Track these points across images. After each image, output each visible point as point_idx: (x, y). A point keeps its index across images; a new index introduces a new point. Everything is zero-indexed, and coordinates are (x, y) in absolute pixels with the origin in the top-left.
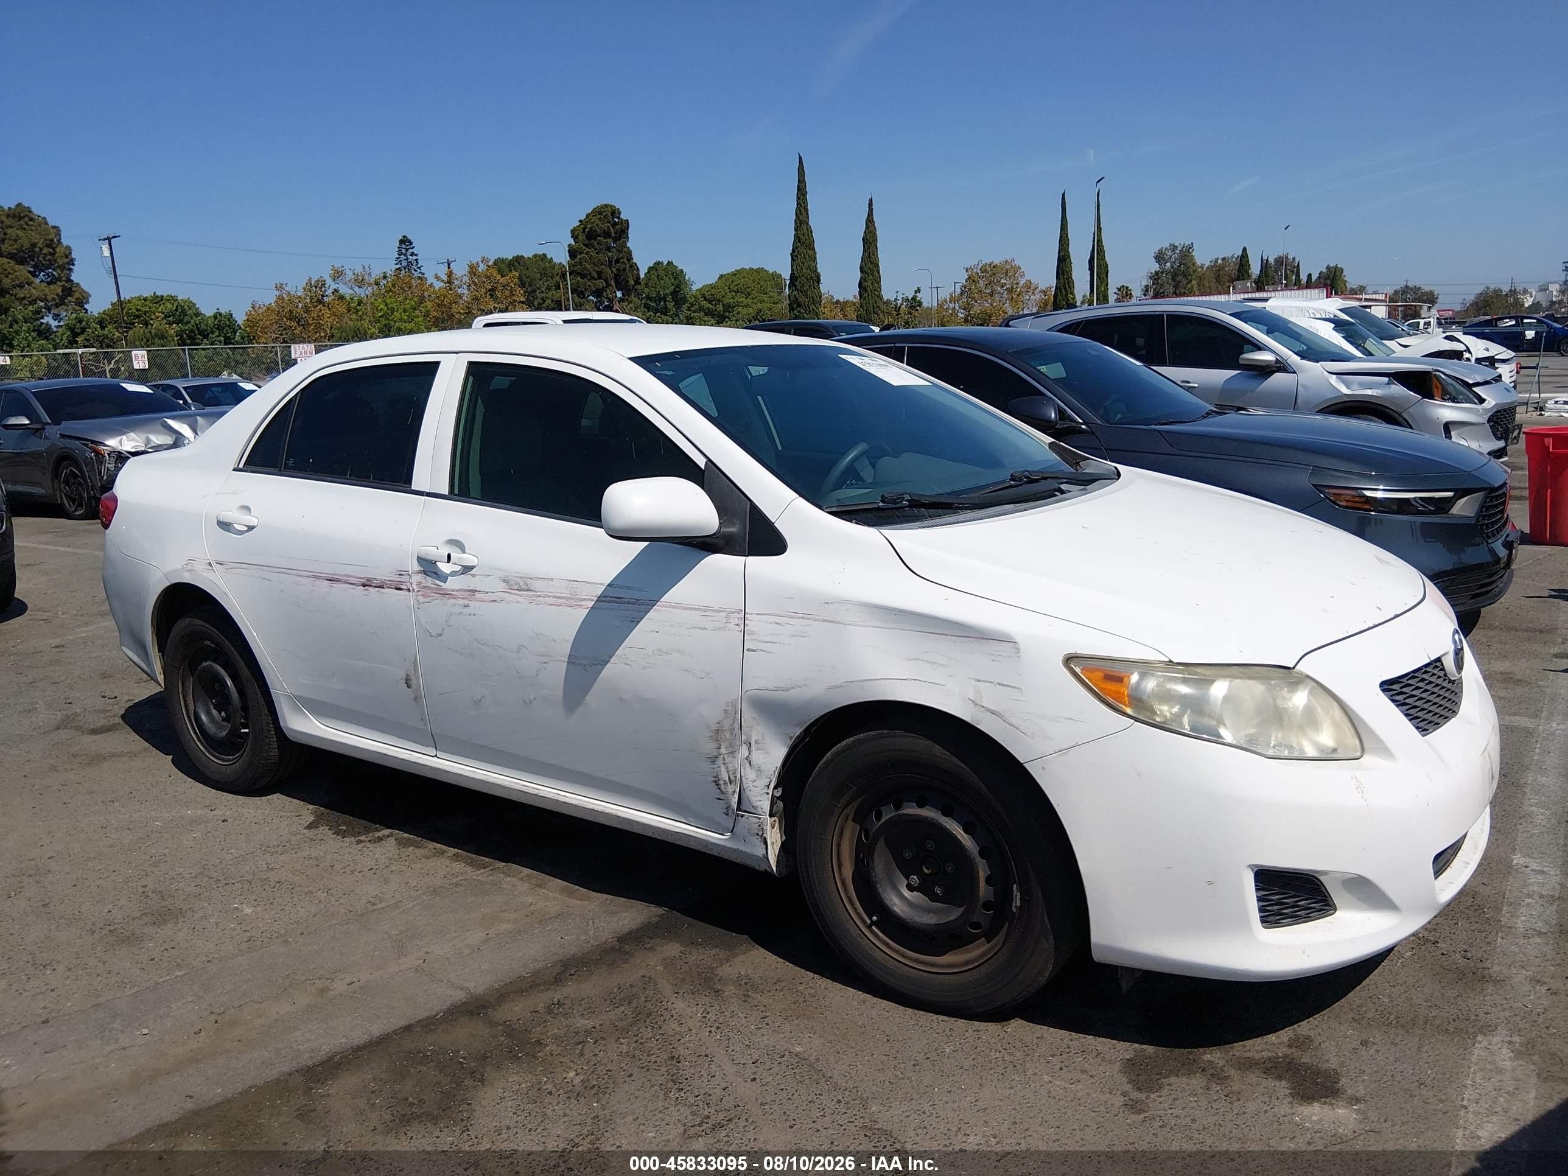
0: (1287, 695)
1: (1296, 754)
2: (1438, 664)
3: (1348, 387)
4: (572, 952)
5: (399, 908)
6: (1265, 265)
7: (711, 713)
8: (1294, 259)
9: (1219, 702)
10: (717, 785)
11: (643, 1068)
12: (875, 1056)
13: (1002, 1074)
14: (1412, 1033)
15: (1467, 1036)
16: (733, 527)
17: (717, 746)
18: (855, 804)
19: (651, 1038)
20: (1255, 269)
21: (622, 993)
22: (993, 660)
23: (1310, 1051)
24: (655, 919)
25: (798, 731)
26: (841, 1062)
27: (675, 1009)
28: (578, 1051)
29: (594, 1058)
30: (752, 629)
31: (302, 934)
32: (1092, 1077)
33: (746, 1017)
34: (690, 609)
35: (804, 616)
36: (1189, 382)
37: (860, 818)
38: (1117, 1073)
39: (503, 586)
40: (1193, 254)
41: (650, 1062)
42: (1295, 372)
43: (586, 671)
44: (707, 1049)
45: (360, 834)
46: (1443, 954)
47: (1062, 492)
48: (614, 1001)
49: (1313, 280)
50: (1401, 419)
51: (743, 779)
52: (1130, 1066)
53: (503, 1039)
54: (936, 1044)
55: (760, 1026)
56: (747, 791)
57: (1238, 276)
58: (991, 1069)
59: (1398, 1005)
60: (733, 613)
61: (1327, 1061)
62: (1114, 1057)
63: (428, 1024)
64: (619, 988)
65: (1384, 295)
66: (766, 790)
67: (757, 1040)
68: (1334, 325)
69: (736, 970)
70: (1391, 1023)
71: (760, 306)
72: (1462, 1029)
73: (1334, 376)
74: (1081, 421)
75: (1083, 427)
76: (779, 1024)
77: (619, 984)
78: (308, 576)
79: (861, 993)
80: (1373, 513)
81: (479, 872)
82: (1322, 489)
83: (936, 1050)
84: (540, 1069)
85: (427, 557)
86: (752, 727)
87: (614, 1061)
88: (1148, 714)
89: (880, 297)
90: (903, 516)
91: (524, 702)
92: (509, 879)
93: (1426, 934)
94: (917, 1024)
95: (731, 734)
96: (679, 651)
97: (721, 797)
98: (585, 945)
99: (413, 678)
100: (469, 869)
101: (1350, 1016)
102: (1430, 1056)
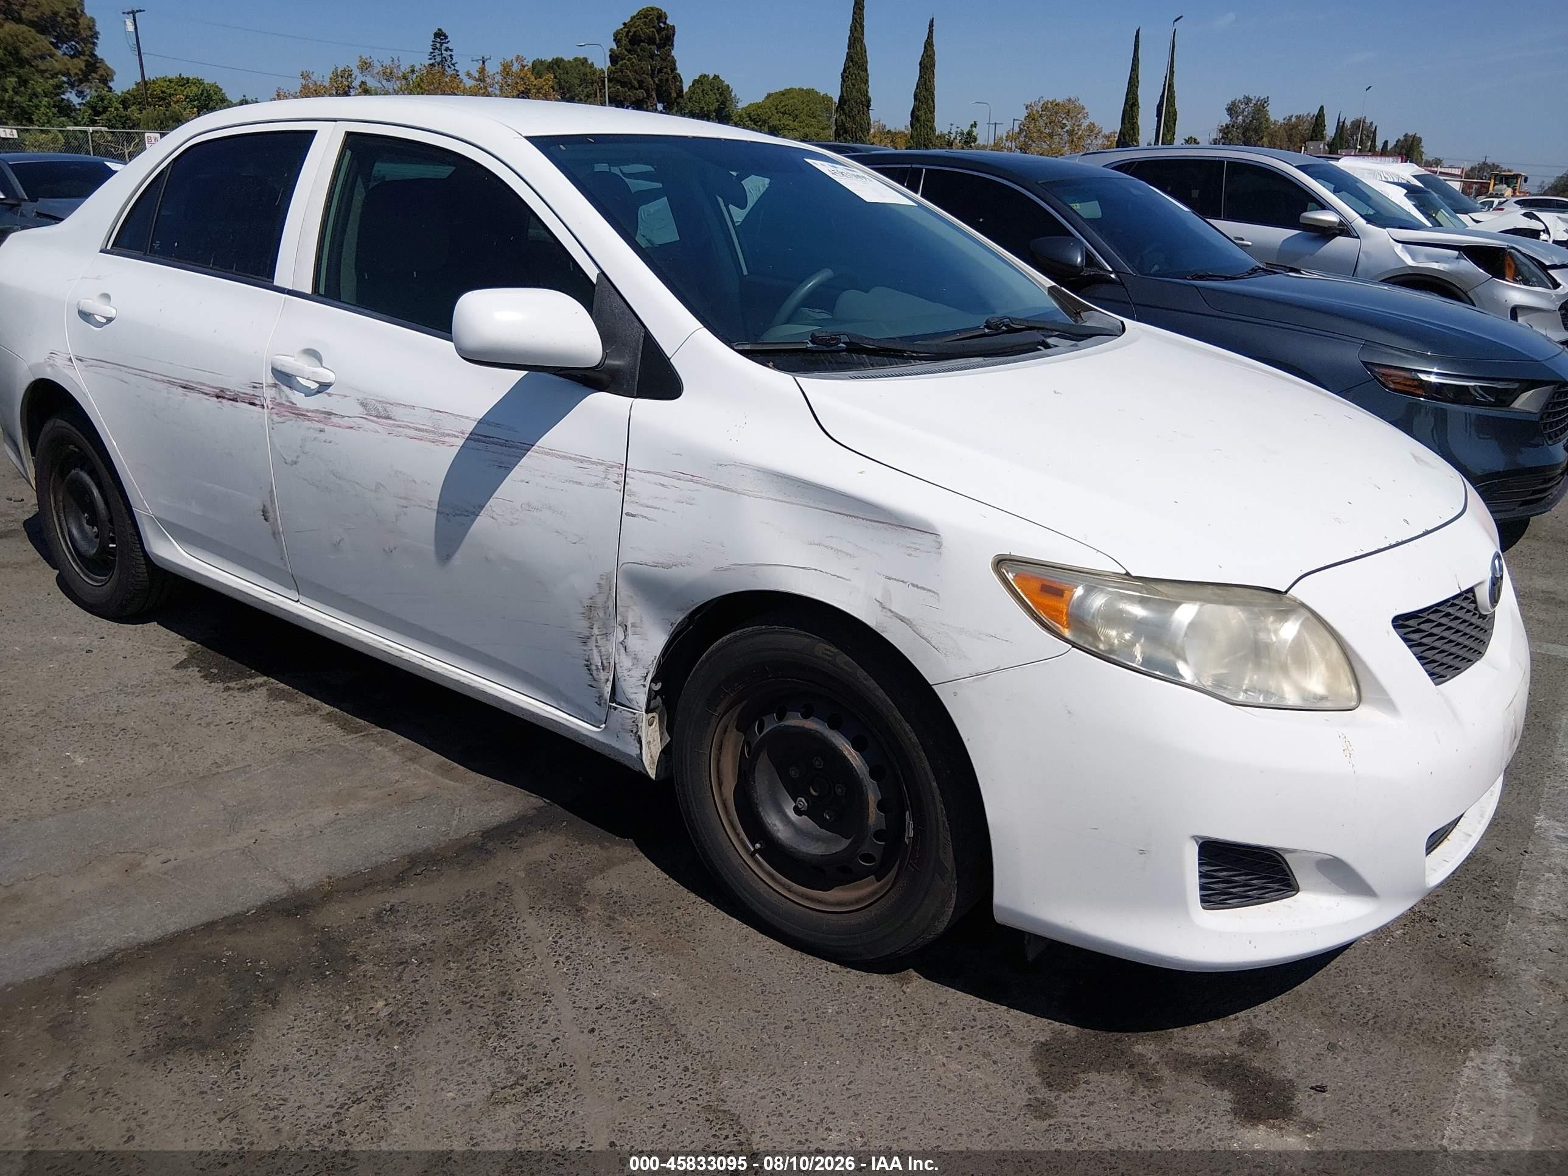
0: (1271, 627)
1: (1273, 701)
2: (1470, 595)
3: (1414, 258)
4: (425, 846)
5: (246, 773)
6: (1341, 127)
7: (584, 585)
8: (1371, 123)
9: (1182, 633)
10: (589, 670)
11: (466, 1003)
12: (742, 1011)
13: (888, 1049)
14: (1392, 1038)
15: (1457, 1049)
16: (619, 360)
17: (589, 625)
18: (740, 707)
19: (486, 965)
20: (1330, 131)
21: (469, 903)
22: (910, 555)
23: (1264, 1052)
24: (531, 812)
25: (680, 617)
26: (701, 1016)
27: (525, 928)
28: (396, 974)
29: (412, 985)
30: (634, 489)
31: (129, 795)
32: (995, 1062)
33: (604, 947)
34: (565, 457)
35: (693, 479)
36: (1243, 240)
37: (744, 726)
38: (1027, 1061)
39: (359, 410)
40: (1268, 108)
41: (476, 996)
42: (1358, 237)
43: (449, 520)
44: (547, 984)
45: (231, 679)
46: (1440, 936)
47: (1047, 346)
48: (457, 912)
49: (1389, 148)
50: (1464, 296)
51: (617, 666)
52: (1045, 1052)
53: (314, 949)
54: (818, 1002)
55: (618, 960)
56: (622, 679)
57: (1312, 137)
58: (877, 1041)
59: (1379, 999)
60: (612, 467)
61: (1284, 1068)
62: (1026, 1039)
63: (234, 923)
64: (467, 896)
65: (1460, 170)
66: (642, 682)
67: (608, 979)
68: (1406, 191)
69: (608, 884)
70: (1367, 1023)
71: (807, 130)
72: (1452, 1039)
73: (1401, 245)
74: (1110, 269)
75: (1113, 276)
76: (640, 959)
77: (468, 891)
78: (163, 381)
79: (745, 926)
80: (1422, 399)
81: (350, 737)
82: (1370, 367)
83: (817, 1009)
84: (346, 993)
85: (283, 370)
86: (628, 607)
87: (435, 992)
88: (1090, 639)
89: (933, 129)
90: (837, 362)
91: (384, 550)
92: (380, 748)
93: (1423, 907)
94: (802, 973)
95: (605, 613)
96: (550, 508)
97: (593, 683)
98: (442, 838)
99: (270, 509)
100: (340, 732)
101: (1318, 1009)
102: (1409, 1073)
